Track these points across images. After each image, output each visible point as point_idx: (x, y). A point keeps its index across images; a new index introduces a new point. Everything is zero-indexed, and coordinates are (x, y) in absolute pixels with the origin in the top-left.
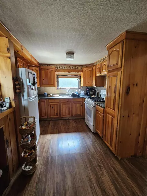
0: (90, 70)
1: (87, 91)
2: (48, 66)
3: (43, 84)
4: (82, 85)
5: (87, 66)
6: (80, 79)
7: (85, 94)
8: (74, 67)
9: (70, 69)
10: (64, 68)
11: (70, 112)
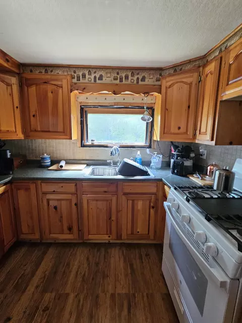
0: (188, 80)
1: (171, 156)
2: (46, 71)
3: (31, 131)
4: (157, 136)
5: (177, 68)
6: (153, 116)
7: (166, 165)
8: (133, 75)
9: (118, 82)
10: (101, 78)
11: (114, 224)
